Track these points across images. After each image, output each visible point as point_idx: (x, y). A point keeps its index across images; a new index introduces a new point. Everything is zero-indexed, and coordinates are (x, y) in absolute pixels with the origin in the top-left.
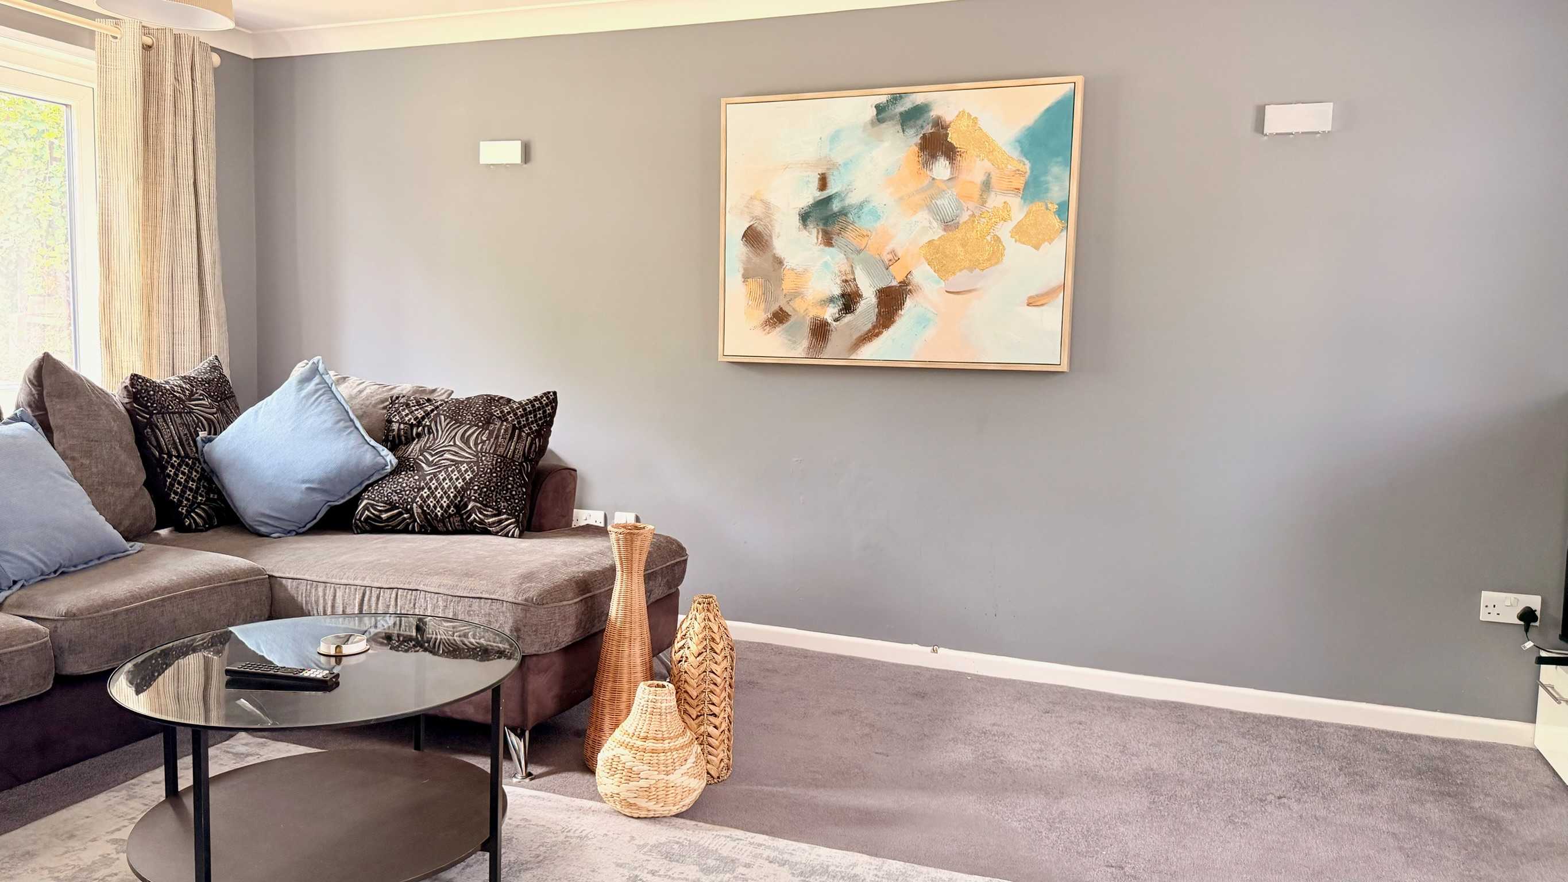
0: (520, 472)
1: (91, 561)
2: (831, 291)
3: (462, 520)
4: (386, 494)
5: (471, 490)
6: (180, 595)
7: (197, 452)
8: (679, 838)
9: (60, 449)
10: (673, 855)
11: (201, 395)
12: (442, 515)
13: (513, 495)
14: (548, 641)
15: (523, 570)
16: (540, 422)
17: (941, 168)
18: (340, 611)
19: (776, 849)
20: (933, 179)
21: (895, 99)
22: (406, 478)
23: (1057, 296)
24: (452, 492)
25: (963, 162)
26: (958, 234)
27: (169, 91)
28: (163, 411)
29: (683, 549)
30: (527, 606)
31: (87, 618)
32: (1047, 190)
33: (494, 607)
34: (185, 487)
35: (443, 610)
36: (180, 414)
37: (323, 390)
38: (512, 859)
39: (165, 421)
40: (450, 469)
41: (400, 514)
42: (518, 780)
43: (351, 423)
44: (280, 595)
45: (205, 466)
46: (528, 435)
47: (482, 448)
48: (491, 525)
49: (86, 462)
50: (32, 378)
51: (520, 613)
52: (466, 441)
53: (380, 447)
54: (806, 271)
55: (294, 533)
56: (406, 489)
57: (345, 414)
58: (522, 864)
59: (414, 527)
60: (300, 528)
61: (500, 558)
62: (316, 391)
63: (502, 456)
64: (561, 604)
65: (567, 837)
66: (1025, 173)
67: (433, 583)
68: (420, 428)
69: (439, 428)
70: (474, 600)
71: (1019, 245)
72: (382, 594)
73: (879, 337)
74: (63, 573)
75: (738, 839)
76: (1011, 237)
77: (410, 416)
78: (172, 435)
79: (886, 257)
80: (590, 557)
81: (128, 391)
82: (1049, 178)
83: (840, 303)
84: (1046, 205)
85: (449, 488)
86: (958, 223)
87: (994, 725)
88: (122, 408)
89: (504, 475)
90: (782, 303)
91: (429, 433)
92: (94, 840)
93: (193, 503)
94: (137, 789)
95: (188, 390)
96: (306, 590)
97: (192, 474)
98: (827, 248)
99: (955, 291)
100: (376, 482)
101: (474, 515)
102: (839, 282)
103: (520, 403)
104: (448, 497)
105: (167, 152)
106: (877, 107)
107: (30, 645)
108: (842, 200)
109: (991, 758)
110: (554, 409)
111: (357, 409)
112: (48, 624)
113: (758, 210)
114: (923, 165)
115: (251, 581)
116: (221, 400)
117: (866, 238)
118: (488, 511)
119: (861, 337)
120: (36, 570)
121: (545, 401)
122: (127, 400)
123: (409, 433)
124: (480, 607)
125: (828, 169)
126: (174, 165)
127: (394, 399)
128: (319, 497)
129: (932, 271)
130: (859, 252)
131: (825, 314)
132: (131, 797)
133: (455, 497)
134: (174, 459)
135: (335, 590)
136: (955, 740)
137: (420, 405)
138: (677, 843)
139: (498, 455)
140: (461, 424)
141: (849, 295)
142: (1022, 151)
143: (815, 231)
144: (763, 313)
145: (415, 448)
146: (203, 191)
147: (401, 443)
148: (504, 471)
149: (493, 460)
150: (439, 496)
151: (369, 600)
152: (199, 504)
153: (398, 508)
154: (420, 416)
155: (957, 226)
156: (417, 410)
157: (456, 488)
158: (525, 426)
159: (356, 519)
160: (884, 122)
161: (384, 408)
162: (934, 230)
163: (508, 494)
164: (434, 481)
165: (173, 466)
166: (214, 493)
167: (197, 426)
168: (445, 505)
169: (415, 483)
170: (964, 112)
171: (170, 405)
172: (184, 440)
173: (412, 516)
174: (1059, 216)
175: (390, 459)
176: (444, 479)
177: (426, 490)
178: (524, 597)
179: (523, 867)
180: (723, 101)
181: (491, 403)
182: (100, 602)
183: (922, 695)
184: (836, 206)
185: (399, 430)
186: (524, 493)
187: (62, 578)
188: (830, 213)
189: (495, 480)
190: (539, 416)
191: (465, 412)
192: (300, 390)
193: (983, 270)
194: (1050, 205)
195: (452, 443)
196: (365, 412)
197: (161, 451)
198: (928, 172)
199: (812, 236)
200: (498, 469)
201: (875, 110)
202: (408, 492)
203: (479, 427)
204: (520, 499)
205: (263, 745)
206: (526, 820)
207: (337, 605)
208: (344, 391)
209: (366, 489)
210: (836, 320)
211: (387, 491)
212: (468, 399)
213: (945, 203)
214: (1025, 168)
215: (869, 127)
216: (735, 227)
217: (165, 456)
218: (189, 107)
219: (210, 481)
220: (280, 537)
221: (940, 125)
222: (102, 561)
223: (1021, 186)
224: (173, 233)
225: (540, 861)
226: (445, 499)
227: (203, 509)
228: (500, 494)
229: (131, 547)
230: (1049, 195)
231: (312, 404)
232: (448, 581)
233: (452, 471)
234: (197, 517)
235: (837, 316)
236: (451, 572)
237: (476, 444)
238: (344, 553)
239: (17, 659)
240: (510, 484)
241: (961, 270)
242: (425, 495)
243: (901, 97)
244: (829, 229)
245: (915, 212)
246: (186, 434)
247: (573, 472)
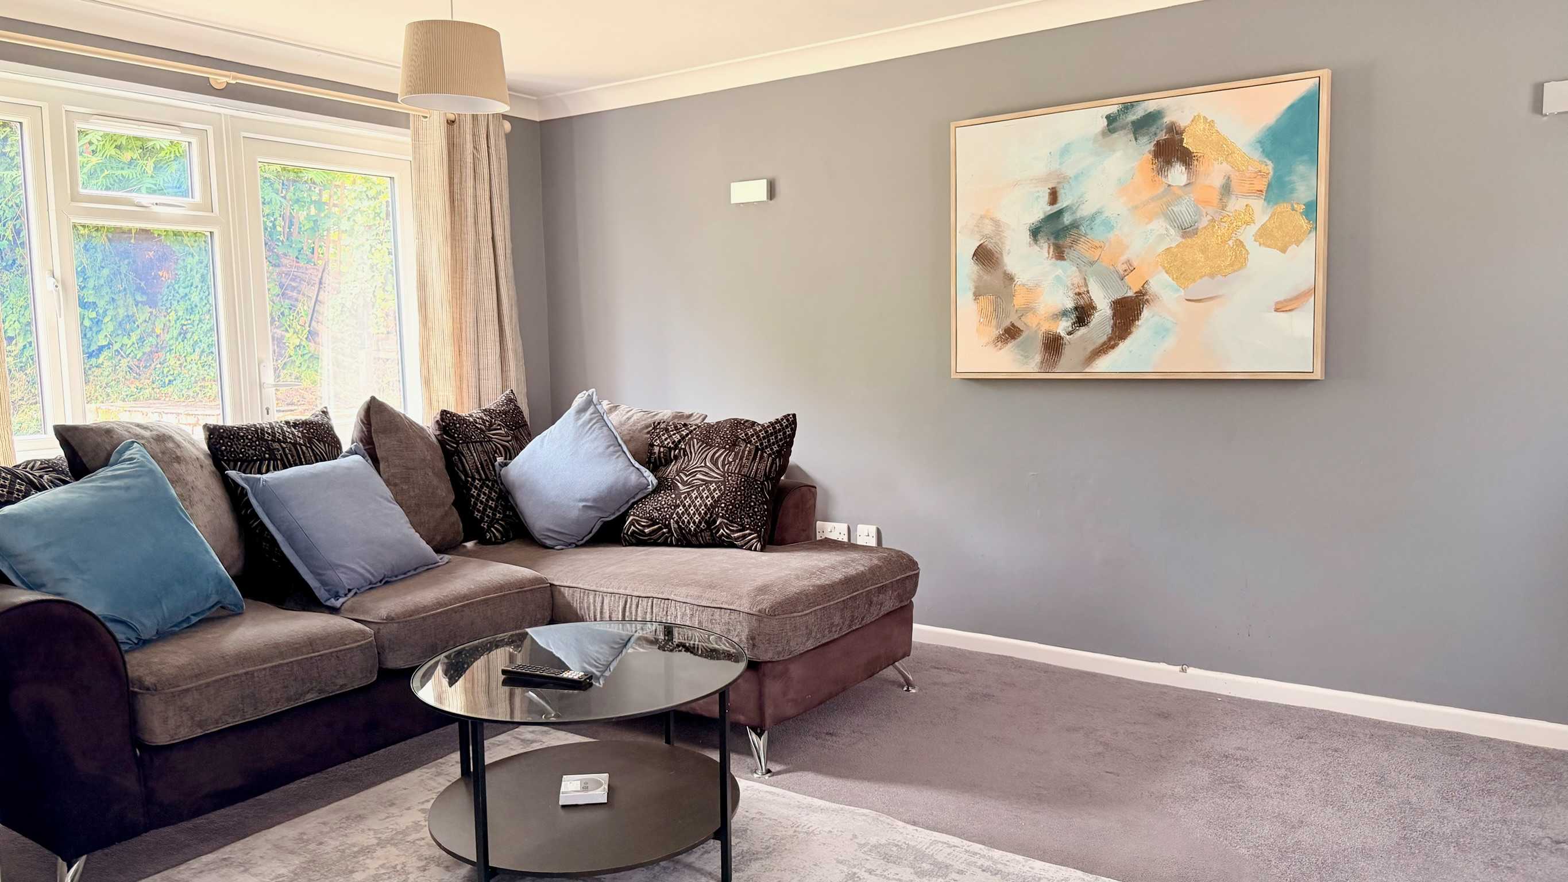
0: (762, 489)
1: (409, 571)
2: (1063, 305)
3: (712, 535)
4: (648, 511)
5: (718, 507)
6: (477, 601)
7: (496, 475)
8: (898, 841)
9: (385, 476)
10: (891, 857)
11: (499, 425)
12: (695, 529)
13: (755, 512)
14: (780, 649)
15: (759, 582)
16: (780, 443)
17: (1178, 174)
18: (607, 616)
19: (991, 858)
20: (1169, 185)
21: (1127, 108)
22: (665, 497)
23: (1308, 300)
24: (703, 510)
25: (1200, 167)
26: (1197, 240)
27: (469, 159)
28: (467, 441)
29: (915, 564)
30: (760, 616)
31: (403, 622)
32: (1292, 191)
33: (732, 617)
34: (486, 505)
35: (691, 618)
36: (481, 442)
37: (597, 418)
38: (745, 849)
39: (469, 449)
40: (701, 488)
41: (660, 529)
42: (758, 776)
43: (620, 448)
44: (559, 600)
45: (501, 487)
46: (770, 455)
47: (728, 469)
48: (736, 539)
49: (405, 487)
50: (362, 417)
51: (755, 624)
52: (715, 463)
53: (643, 469)
54: (1037, 285)
55: (574, 545)
56: (665, 506)
57: (615, 439)
58: (754, 854)
59: (671, 540)
60: (578, 541)
61: (741, 571)
62: (591, 420)
63: (746, 476)
64: (792, 615)
65: (795, 831)
66: (1268, 174)
67: (680, 594)
68: (677, 451)
69: (692, 451)
70: (716, 610)
71: (1263, 249)
72: (640, 602)
73: (1115, 350)
74: (387, 582)
75: (954, 846)
76: (1255, 240)
77: (669, 440)
78: (475, 462)
79: (1121, 268)
80: (822, 570)
81: (439, 424)
82: (1294, 178)
83: (1073, 316)
84: (1292, 206)
85: (700, 506)
86: (1197, 228)
87: (1239, 748)
88: (434, 439)
89: (748, 494)
90: (1013, 318)
91: (685, 456)
92: (409, 809)
93: (493, 519)
94: (444, 767)
95: (488, 421)
96: (580, 597)
97: (491, 494)
98: (1059, 262)
99: (1194, 299)
100: (640, 500)
101: (722, 530)
102: (1072, 296)
103: (763, 426)
104: (700, 514)
105: (469, 214)
106: (1108, 117)
107: (359, 644)
108: (1074, 213)
109: (1228, 783)
110: (794, 430)
111: (625, 435)
112: (373, 626)
113: (988, 229)
114: (1158, 172)
115: (534, 589)
116: (515, 429)
117: (1099, 249)
118: (733, 527)
119: (1097, 349)
120: (366, 581)
121: (785, 423)
122: (438, 433)
123: (668, 455)
124: (720, 616)
125: (1059, 183)
126: (476, 223)
127: (656, 424)
128: (593, 514)
129: (1170, 279)
130: (1092, 264)
131: (1057, 328)
132: (439, 774)
133: (706, 514)
134: (477, 482)
135: (603, 598)
136: (1193, 763)
137: (678, 429)
138: (897, 845)
139: (742, 475)
140: (711, 446)
141: (1083, 308)
142: (1263, 151)
143: (1046, 245)
144: (994, 330)
145: (673, 468)
146: (500, 245)
147: (661, 464)
148: (748, 490)
149: (738, 479)
150: (692, 512)
151: (630, 607)
152: (498, 520)
153: (658, 523)
154: (676, 440)
155: (1195, 232)
156: (674, 434)
157: (706, 505)
158: (766, 447)
159: (624, 534)
160: (1114, 132)
161: (648, 433)
162: (1171, 237)
163: (751, 511)
164: (688, 500)
165: (476, 488)
166: (510, 511)
167: (496, 452)
168: (697, 521)
169: (672, 501)
170: (1199, 116)
171: (473, 435)
172: (485, 464)
173: (670, 531)
174: (1307, 216)
175: (651, 479)
176: (696, 498)
177: (681, 507)
178: (758, 608)
179: (752, 856)
180: (953, 125)
181: (737, 426)
182: (413, 608)
183: (1165, 716)
184: (1067, 219)
185: (660, 452)
186: (765, 510)
187: (387, 586)
188: (1061, 227)
189: (739, 497)
190: (779, 437)
191: (715, 435)
192: (578, 419)
193: (1225, 276)
194: (1296, 206)
195: (703, 465)
196: (632, 437)
197: (466, 475)
198: (1164, 179)
199: (1043, 251)
200: (742, 488)
201: (1105, 120)
202: (666, 509)
203: (726, 449)
204: (762, 516)
205: (546, 732)
206: (761, 814)
207: (604, 611)
208: (614, 419)
209: (632, 507)
210: (1070, 333)
211: (649, 508)
212: (718, 423)
213: (1183, 209)
214: (1268, 169)
215: (1100, 137)
216: (965, 247)
217: (470, 479)
218: (486, 171)
219: (507, 500)
220: (562, 549)
221: (1175, 131)
222: (418, 571)
223: (1264, 188)
224: (476, 282)
225: (769, 852)
226: (697, 516)
227: (501, 525)
228: (744, 511)
229: (441, 559)
230: (1295, 195)
231: (587, 432)
232: (694, 591)
233: (703, 490)
234: (496, 532)
235: (1070, 329)
236: (697, 583)
237: (723, 465)
238: (613, 565)
239: (349, 655)
240: (752, 501)
241: (1201, 277)
242: (680, 512)
243: (1133, 106)
244: (1061, 242)
245: (1150, 220)
246: (486, 460)
247: (813, 489)
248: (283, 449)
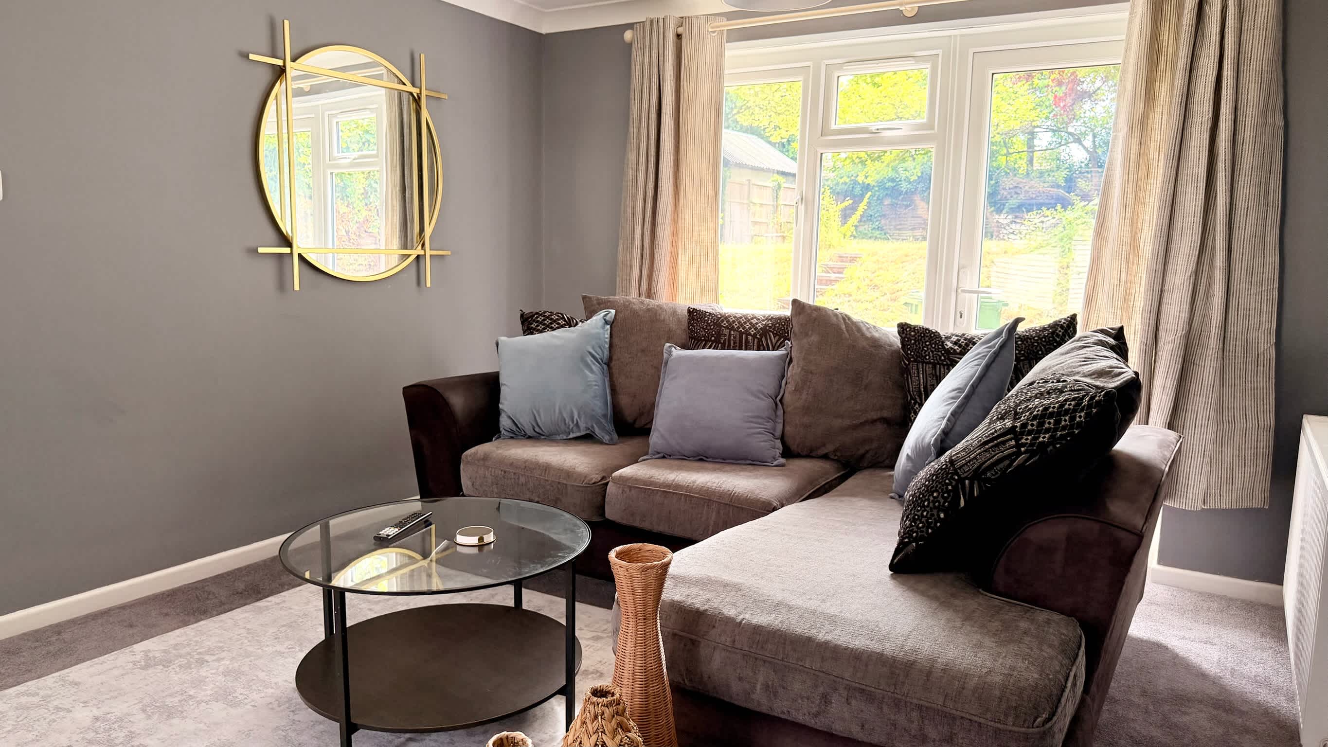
27: (1186, 20)
28: (919, 360)
36: (935, 364)
39: (918, 369)
47: (959, 447)
74: (701, 460)
78: (919, 383)
81: (901, 334)
105: (1177, 92)
126: (1188, 102)
134: (917, 405)
149: (942, 464)
172: (928, 390)
203: (990, 421)
218: (1215, 31)
224: (1173, 178)
248: (730, 335)
